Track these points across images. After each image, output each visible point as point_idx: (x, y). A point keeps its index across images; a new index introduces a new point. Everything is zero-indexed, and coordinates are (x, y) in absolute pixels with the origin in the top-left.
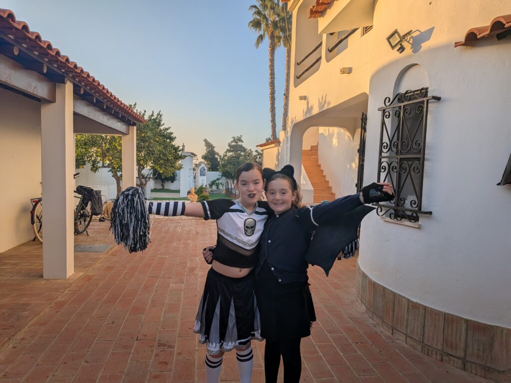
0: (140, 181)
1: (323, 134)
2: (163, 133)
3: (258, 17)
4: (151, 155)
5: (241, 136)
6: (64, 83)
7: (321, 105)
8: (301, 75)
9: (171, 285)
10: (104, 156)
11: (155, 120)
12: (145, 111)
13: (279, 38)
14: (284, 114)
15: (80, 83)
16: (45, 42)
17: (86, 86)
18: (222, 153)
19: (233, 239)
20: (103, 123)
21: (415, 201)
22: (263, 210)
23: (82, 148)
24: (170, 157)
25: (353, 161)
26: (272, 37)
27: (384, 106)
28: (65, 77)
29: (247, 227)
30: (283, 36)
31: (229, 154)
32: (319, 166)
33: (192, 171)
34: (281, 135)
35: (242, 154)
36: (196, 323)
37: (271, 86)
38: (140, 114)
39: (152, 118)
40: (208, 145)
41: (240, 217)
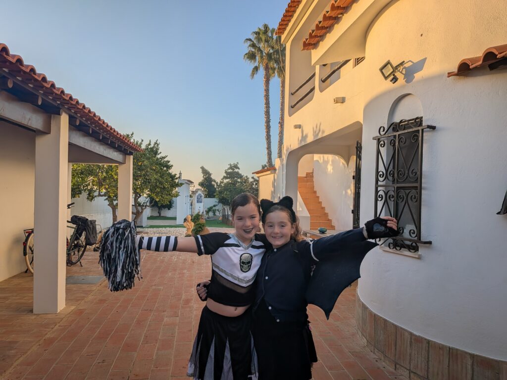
0: (137, 209)
1: (318, 161)
2: (160, 161)
3: (253, 50)
4: (147, 183)
5: (238, 163)
6: (59, 114)
7: (315, 134)
8: (295, 105)
9: (165, 319)
10: (100, 184)
11: (152, 149)
12: (142, 141)
13: (274, 69)
14: (279, 142)
15: (76, 114)
16: (40, 75)
17: (81, 117)
18: (218, 180)
19: (228, 276)
20: (99, 153)
21: (414, 231)
22: (260, 244)
23: (78, 177)
24: (167, 185)
25: (349, 187)
26: (267, 68)
27: (379, 135)
28: (61, 109)
29: (243, 263)
30: (277, 67)
31: (226, 181)
32: (315, 192)
33: (189, 198)
34: (277, 162)
35: (239, 180)
36: (189, 365)
37: (266, 115)
38: (137, 144)
39: (149, 147)
40: (205, 172)
41: (235, 252)
